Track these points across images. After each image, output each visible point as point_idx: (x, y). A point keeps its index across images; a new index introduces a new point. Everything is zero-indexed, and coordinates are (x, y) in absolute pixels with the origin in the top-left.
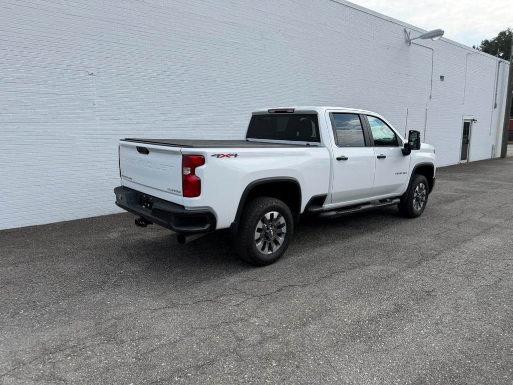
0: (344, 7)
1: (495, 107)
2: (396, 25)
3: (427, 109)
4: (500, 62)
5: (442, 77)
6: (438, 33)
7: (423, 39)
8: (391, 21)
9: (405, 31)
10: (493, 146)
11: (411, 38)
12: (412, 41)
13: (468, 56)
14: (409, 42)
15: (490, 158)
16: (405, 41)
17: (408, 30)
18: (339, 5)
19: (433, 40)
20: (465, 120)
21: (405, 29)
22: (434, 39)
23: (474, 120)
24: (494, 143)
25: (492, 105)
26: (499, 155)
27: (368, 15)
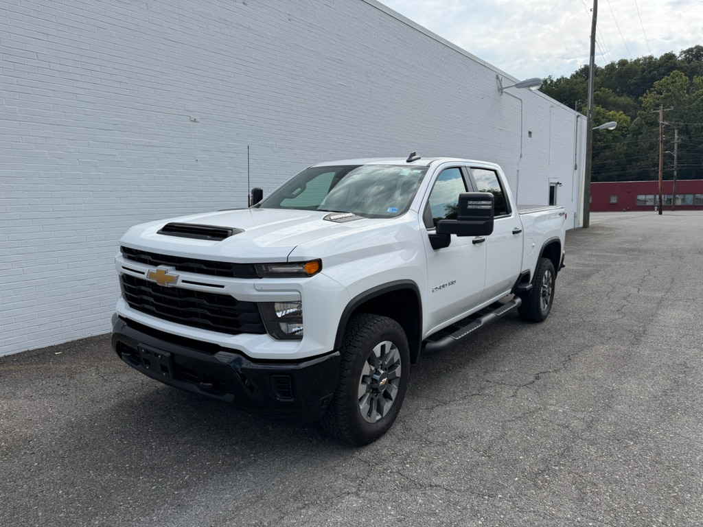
0: (443, 46)
1: (576, 169)
2: (489, 70)
3: (518, 171)
4: (578, 116)
5: (530, 133)
6: (534, 83)
7: (518, 88)
8: (484, 65)
9: (497, 78)
10: (575, 213)
11: (503, 86)
12: (504, 90)
13: (552, 108)
14: (501, 90)
15: (573, 227)
16: (497, 89)
17: (500, 77)
18: (439, 44)
19: (531, 90)
20: (551, 183)
21: (497, 76)
22: (531, 88)
23: (558, 183)
24: (575, 211)
25: (572, 167)
26: (581, 225)
27: (465, 58)
